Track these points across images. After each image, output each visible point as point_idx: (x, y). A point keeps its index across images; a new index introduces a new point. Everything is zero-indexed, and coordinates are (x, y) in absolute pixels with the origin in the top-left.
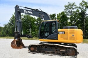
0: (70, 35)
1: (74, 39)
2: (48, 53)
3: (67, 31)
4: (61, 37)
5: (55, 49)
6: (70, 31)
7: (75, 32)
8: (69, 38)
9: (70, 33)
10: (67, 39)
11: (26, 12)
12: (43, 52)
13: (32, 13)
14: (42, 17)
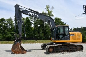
0: (77, 37)
1: (79, 39)
2: (64, 51)
3: (76, 34)
4: (72, 38)
5: (69, 48)
6: (77, 34)
7: (80, 34)
9: (78, 35)
11: (31, 14)
12: (60, 51)
13: (38, 16)
14: (49, 21)
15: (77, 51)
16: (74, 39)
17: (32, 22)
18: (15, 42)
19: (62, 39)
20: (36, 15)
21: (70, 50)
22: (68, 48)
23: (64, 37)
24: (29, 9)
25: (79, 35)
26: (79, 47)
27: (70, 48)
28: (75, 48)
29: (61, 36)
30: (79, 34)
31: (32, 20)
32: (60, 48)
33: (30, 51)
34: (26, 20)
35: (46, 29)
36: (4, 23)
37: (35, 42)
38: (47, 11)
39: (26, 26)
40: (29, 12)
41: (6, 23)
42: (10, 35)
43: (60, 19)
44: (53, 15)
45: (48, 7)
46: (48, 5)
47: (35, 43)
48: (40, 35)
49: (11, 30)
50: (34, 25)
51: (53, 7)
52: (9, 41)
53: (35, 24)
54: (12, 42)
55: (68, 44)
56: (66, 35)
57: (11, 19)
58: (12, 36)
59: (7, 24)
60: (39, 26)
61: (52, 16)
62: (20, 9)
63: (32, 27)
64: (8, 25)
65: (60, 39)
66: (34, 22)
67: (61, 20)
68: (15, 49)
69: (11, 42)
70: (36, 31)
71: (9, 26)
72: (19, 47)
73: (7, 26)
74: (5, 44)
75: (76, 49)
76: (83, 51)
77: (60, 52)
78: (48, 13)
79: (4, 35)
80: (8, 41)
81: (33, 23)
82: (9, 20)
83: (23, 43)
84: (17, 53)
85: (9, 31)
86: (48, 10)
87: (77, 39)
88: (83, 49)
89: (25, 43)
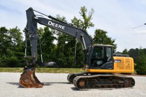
0: (126, 64)
1: (129, 69)
2: (103, 87)
3: (123, 59)
4: (117, 67)
5: (111, 82)
6: (126, 59)
8: (125, 67)
10: (123, 68)
11: (52, 24)
14: (81, 37)
15: (124, 87)
16: (120, 68)
17: (55, 35)
18: (25, 69)
19: (100, 67)
20: (60, 26)
21: (112, 85)
22: (109, 81)
23: (104, 65)
24: (50, 17)
25: (129, 62)
26: (127, 81)
27: (113, 83)
28: (120, 82)
29: (99, 63)
30: (129, 59)
31: (54, 32)
32: (97, 81)
33: (48, 84)
34: (44, 32)
35: (79, 48)
36: (6, 36)
37: (58, 71)
38: (82, 17)
39: (43, 43)
40: (49, 22)
41: (9, 35)
42: (15, 58)
43: (104, 33)
44: (92, 25)
45: (83, 10)
46: (84, 7)
47: (59, 73)
48: (67, 60)
49: (18, 49)
50: (57, 41)
51: (92, 10)
52: (13, 68)
53: (59, 39)
54: (18, 69)
55: (110, 76)
56: (108, 60)
57: (18, 29)
58: (19, 59)
59: (10, 38)
60: (67, 42)
61: (90, 25)
62: (35, 16)
63: (54, 45)
64: (12, 39)
65: (98, 66)
66: (57, 35)
67: (106, 34)
68: (26, 81)
69: (16, 70)
70: (62, 51)
71: (13, 42)
72: (31, 78)
73: (11, 41)
74: (6, 72)
75: (123, 83)
76: (134, 87)
77: (97, 87)
78: (83, 20)
79: (4, 56)
80: (11, 68)
81: (57, 37)
82: (15, 31)
83: (38, 72)
84: (29, 86)
85: (14, 50)
86: (84, 16)
87: (126, 68)
88: (133, 84)
89: (41, 72)
